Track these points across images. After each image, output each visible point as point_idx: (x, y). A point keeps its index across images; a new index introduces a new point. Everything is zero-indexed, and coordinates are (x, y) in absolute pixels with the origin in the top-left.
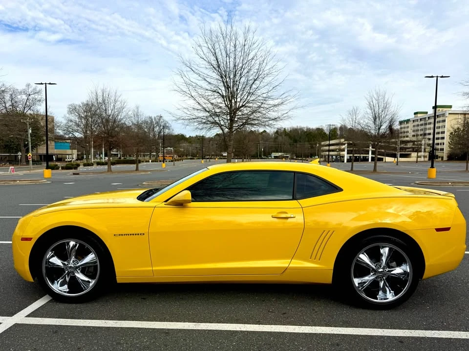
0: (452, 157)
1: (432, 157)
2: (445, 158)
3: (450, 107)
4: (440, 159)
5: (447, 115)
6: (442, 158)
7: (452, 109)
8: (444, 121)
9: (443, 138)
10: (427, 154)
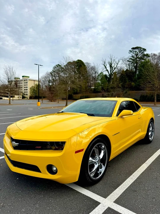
0: (31, 98)
1: (23, 97)
2: (28, 98)
3: (29, 77)
4: (26, 98)
5: (28, 80)
6: (27, 98)
7: (29, 78)
8: (27, 83)
9: (27, 90)
10: (21, 96)
